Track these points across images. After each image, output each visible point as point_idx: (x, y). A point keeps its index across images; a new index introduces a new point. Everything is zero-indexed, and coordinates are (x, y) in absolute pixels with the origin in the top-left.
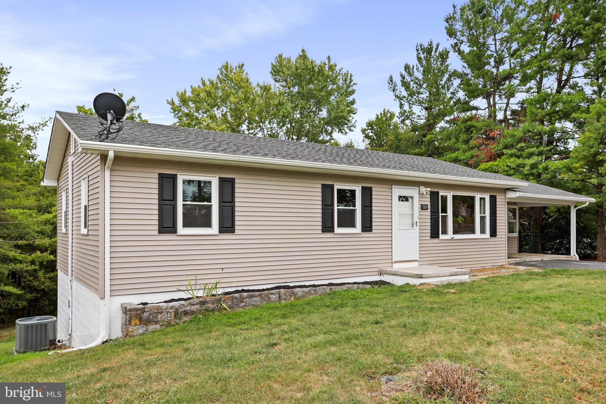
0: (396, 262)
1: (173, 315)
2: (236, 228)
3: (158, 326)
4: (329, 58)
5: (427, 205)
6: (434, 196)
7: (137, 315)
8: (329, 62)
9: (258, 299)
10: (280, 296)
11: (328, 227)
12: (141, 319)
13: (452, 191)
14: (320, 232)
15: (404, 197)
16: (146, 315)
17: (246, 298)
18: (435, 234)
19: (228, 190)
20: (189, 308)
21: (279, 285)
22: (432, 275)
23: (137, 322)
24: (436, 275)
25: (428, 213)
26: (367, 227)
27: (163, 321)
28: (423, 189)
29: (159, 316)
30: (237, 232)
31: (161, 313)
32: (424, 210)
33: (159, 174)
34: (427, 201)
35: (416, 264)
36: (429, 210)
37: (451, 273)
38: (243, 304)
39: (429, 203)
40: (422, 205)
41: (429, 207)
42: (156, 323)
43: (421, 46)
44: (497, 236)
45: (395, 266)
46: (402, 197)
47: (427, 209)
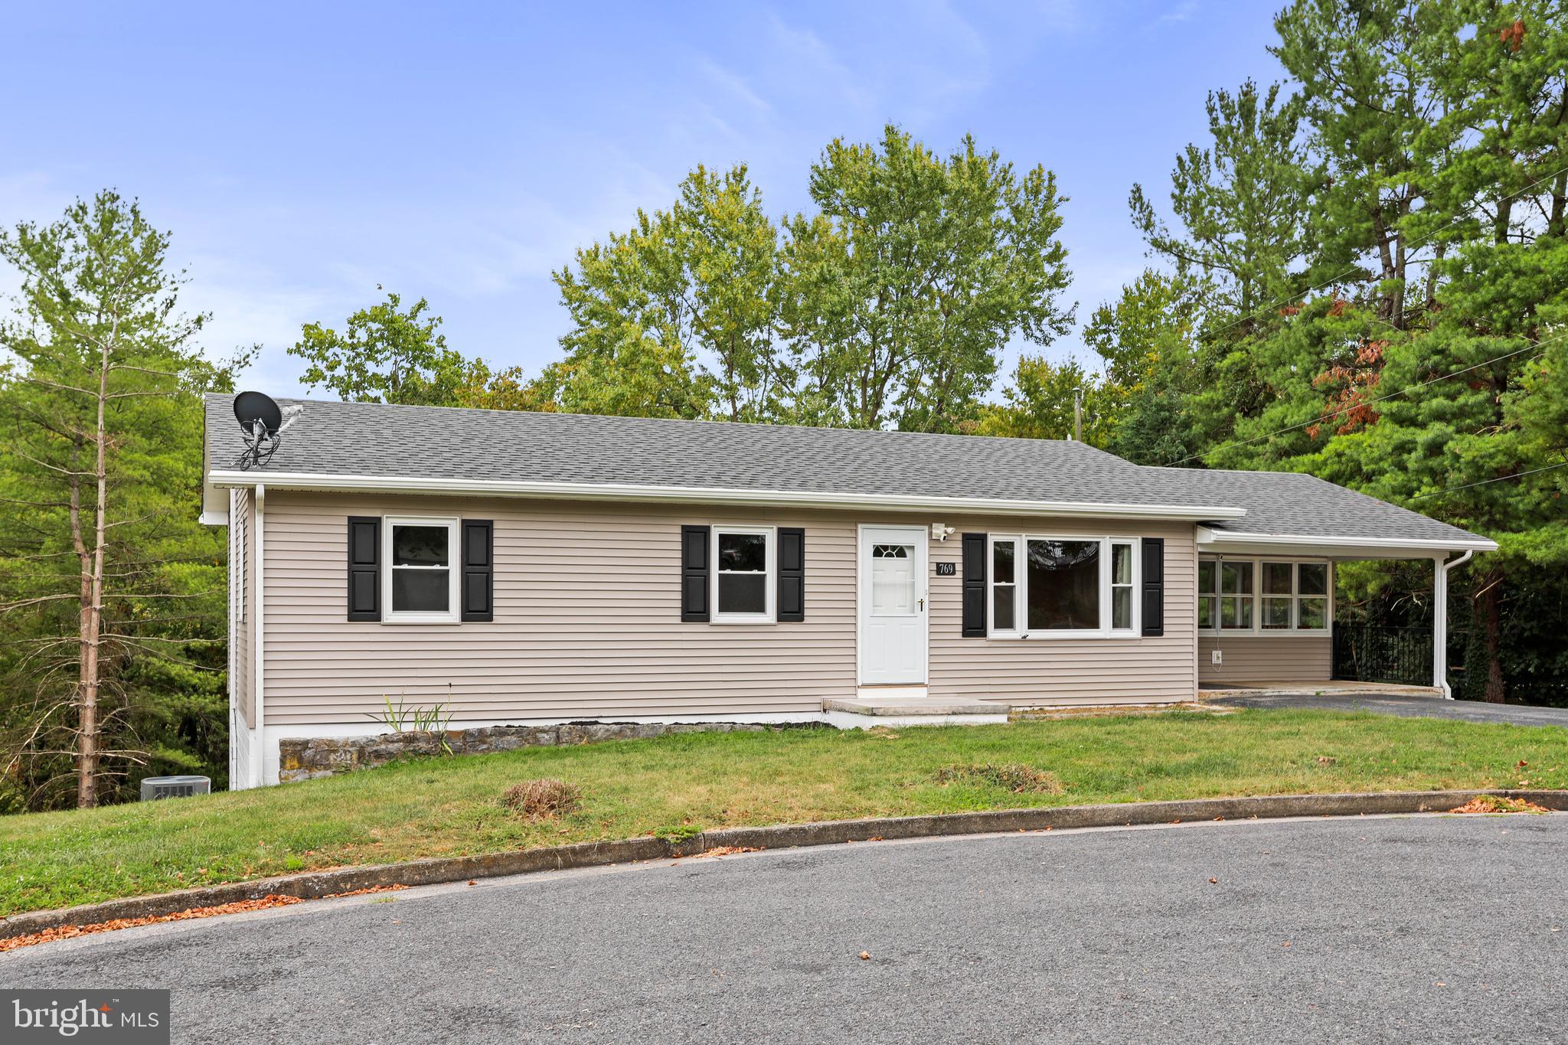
0: (865, 686)
1: (355, 756)
2: (496, 612)
3: (329, 773)
4: (969, 141)
5: (953, 565)
6: (973, 545)
7: (294, 753)
8: (970, 151)
9: (514, 738)
10: (558, 737)
11: (694, 610)
12: (300, 760)
13: (1024, 531)
14: (678, 620)
15: (894, 548)
16: (309, 753)
17: (491, 735)
18: (973, 627)
19: (478, 542)
20: (383, 747)
22: (900, 711)
23: (295, 763)
24: (913, 712)
25: (957, 580)
26: (792, 610)
27: (338, 765)
28: (939, 530)
29: (332, 757)
30: (496, 619)
31: (334, 751)
32: (944, 574)
33: (350, 518)
34: (955, 555)
35: (922, 693)
36: (959, 575)
37: (955, 710)
38: (485, 747)
39: (958, 561)
40: (938, 564)
41: (959, 567)
42: (327, 767)
43: (1222, 97)
44: (1166, 635)
45: (863, 694)
46: (885, 548)
47: (954, 573)
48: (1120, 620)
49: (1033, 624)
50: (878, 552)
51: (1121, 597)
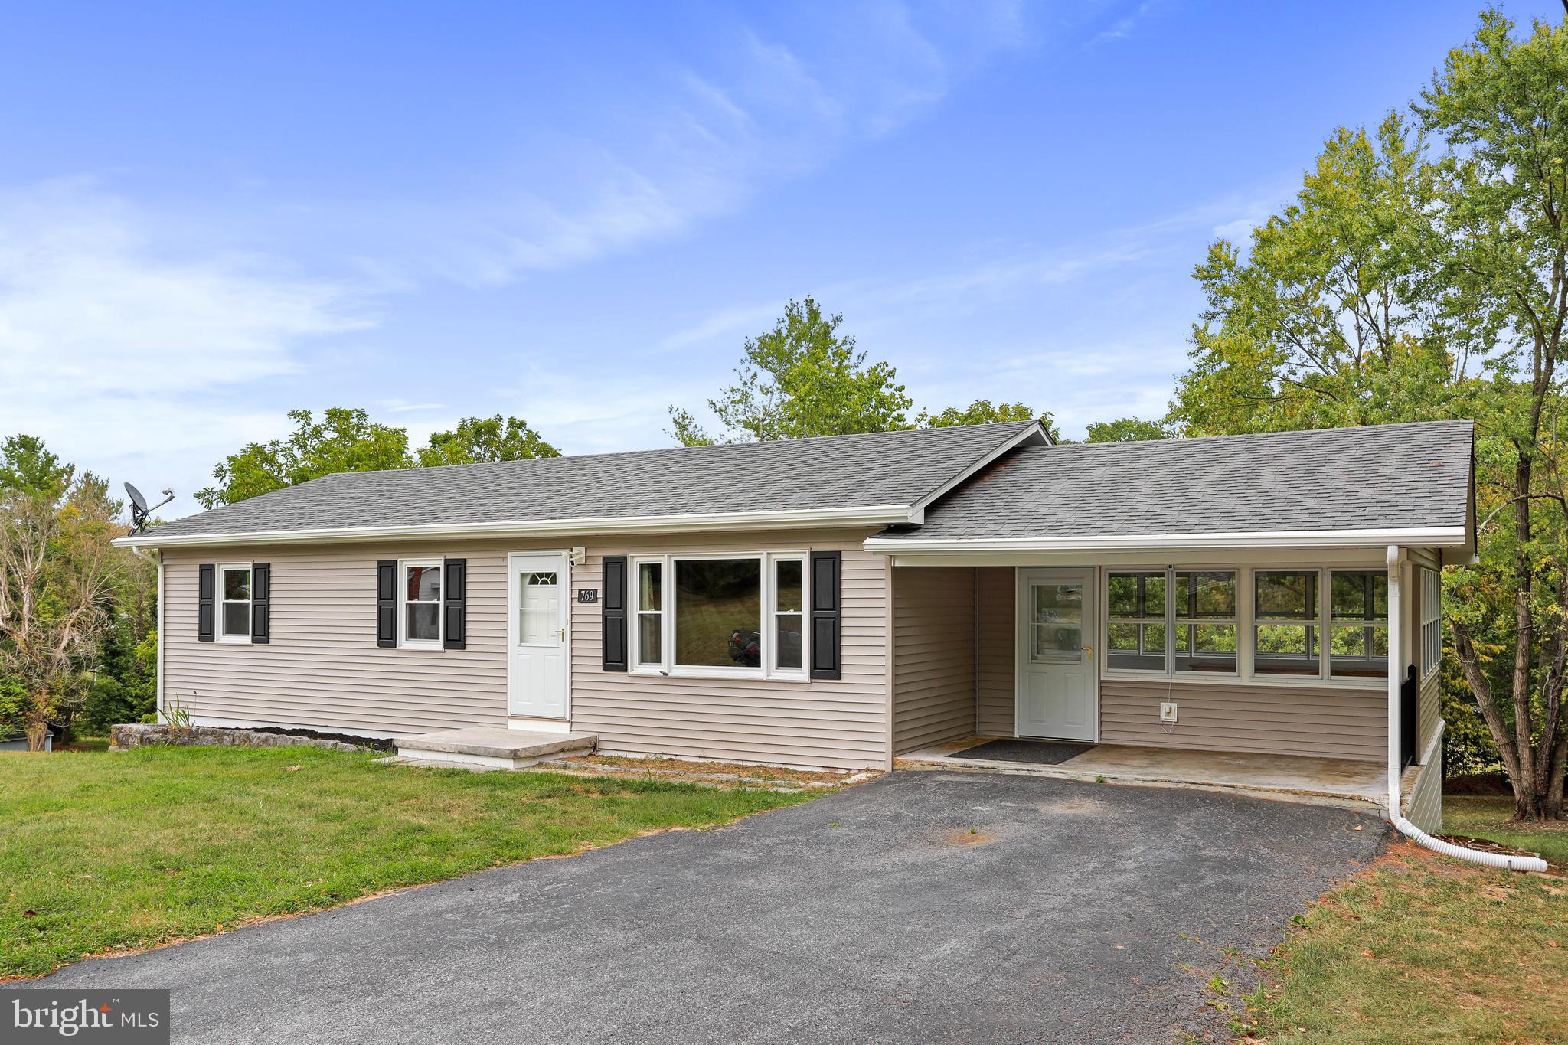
0: (514, 717)
2: (271, 636)
5: (595, 591)
6: (614, 569)
11: (386, 637)
13: (672, 550)
14: (375, 645)
15: (548, 575)
17: (201, 733)
18: (614, 658)
19: (261, 581)
21: (297, 727)
25: (597, 608)
26: (456, 639)
28: (579, 552)
30: (270, 642)
32: (584, 602)
33: (200, 565)
34: (594, 580)
35: (563, 728)
36: (600, 602)
39: (599, 586)
40: (580, 591)
41: (600, 594)
44: (845, 679)
45: (514, 725)
46: (541, 575)
47: (595, 600)
48: (788, 657)
49: (680, 660)
50: (535, 579)
51: (787, 628)
